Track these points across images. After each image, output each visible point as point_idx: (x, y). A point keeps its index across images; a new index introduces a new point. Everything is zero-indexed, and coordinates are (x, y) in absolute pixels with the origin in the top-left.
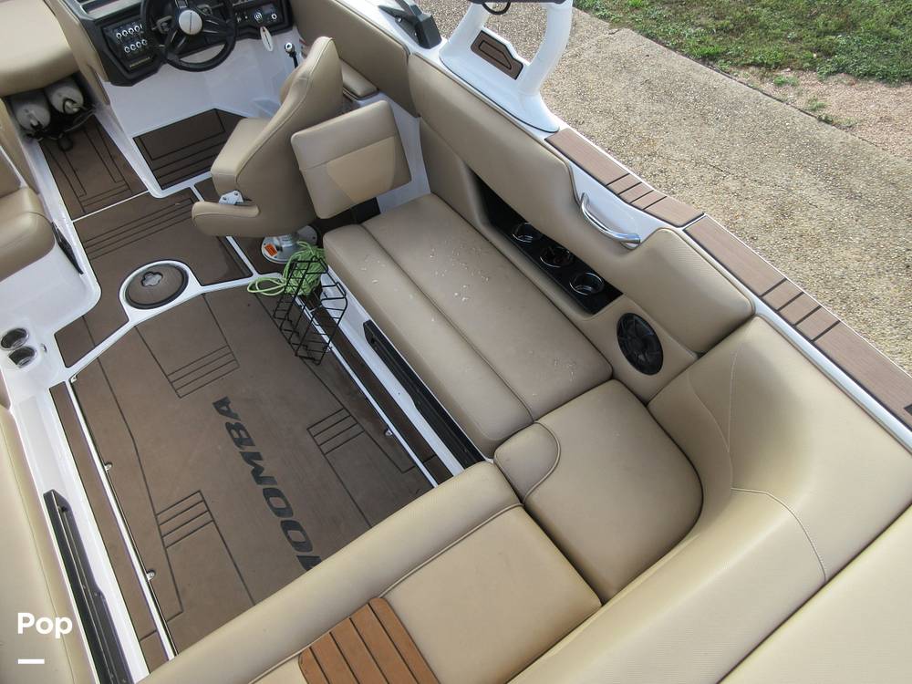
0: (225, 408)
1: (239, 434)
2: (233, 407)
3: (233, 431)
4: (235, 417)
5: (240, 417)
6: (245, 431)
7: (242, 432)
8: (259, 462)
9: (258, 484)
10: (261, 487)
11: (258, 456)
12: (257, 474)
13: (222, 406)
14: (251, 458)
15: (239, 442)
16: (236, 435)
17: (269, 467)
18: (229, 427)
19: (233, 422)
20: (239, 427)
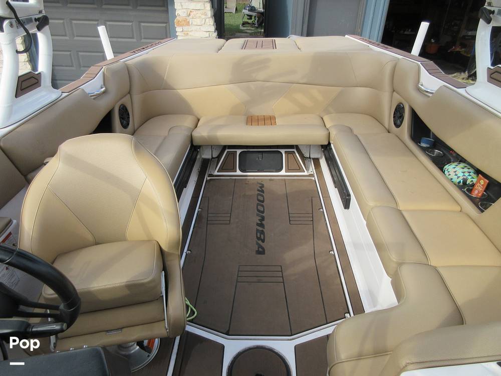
0: (260, 249)
1: (260, 236)
2: (256, 248)
3: (263, 238)
4: (257, 244)
5: (255, 243)
6: (257, 236)
7: (259, 236)
8: (259, 222)
9: (264, 216)
10: (264, 215)
11: (258, 224)
12: (263, 219)
13: (261, 251)
14: (261, 225)
15: (262, 232)
16: (262, 236)
17: (257, 219)
18: (263, 241)
19: (260, 242)
20: (259, 239)
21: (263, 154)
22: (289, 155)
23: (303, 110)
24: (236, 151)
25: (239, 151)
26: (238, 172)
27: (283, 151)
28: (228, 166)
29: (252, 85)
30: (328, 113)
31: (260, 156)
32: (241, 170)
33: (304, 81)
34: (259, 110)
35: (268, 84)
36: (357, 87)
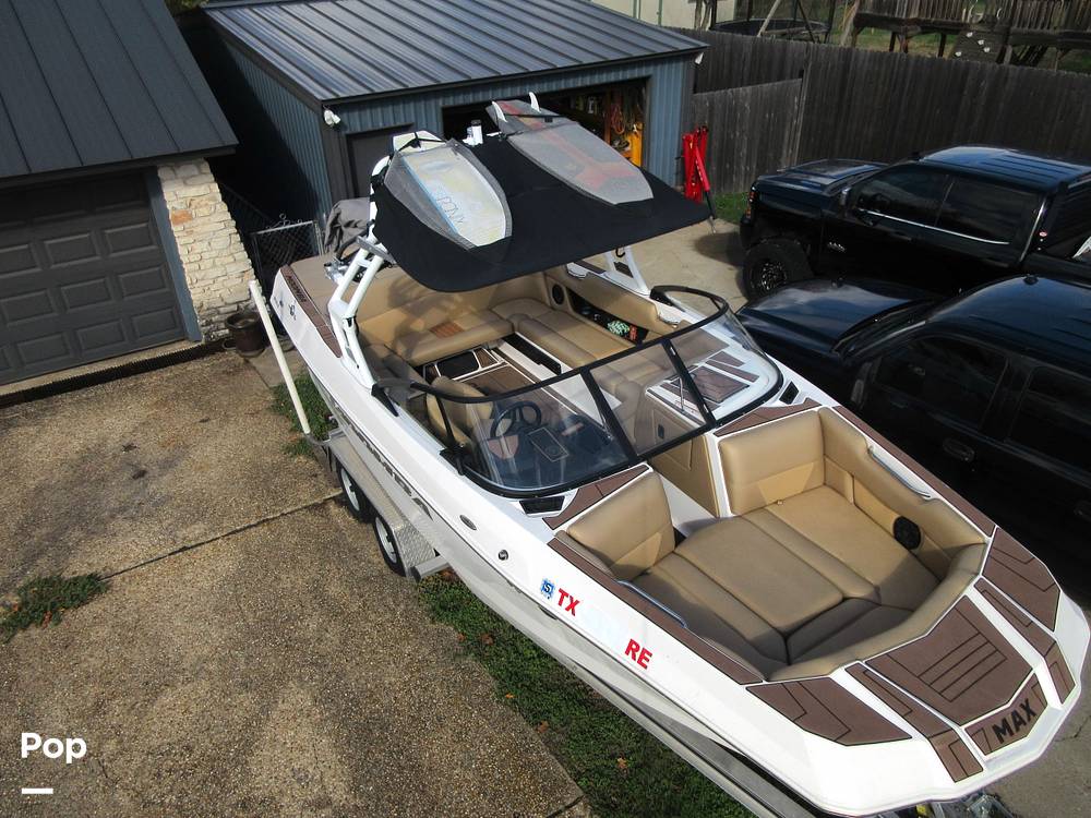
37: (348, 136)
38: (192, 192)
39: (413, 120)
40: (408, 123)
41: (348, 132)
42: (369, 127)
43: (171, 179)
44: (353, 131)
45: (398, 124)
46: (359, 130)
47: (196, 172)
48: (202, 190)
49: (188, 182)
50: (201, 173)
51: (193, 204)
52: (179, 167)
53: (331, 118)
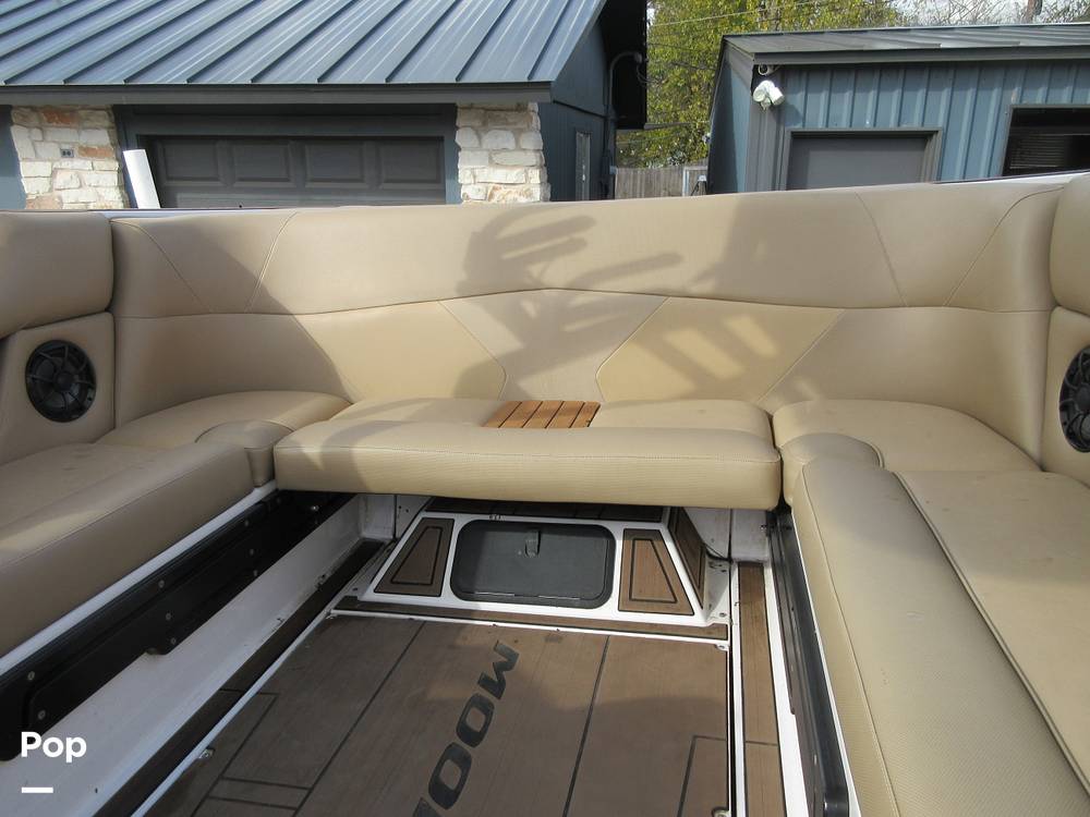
21: (544, 536)
22: (637, 542)
23: (706, 387)
24: (453, 520)
25: (461, 521)
26: (448, 599)
27: (617, 529)
28: (415, 574)
29: (530, 305)
30: (795, 398)
31: (531, 539)
32: (461, 591)
33: (707, 287)
34: (548, 385)
35: (581, 299)
36: (904, 306)
37: (799, 138)
38: (499, 175)
39: (940, 123)
40: (928, 127)
41: (798, 127)
42: (843, 125)
43: (473, 149)
44: (809, 128)
45: (905, 127)
46: (820, 126)
47: (511, 144)
48: (513, 175)
49: (496, 159)
50: (519, 148)
51: (497, 194)
52: (486, 132)
53: (770, 91)
